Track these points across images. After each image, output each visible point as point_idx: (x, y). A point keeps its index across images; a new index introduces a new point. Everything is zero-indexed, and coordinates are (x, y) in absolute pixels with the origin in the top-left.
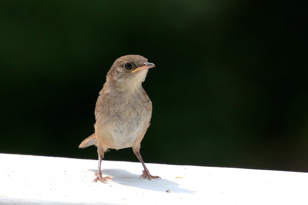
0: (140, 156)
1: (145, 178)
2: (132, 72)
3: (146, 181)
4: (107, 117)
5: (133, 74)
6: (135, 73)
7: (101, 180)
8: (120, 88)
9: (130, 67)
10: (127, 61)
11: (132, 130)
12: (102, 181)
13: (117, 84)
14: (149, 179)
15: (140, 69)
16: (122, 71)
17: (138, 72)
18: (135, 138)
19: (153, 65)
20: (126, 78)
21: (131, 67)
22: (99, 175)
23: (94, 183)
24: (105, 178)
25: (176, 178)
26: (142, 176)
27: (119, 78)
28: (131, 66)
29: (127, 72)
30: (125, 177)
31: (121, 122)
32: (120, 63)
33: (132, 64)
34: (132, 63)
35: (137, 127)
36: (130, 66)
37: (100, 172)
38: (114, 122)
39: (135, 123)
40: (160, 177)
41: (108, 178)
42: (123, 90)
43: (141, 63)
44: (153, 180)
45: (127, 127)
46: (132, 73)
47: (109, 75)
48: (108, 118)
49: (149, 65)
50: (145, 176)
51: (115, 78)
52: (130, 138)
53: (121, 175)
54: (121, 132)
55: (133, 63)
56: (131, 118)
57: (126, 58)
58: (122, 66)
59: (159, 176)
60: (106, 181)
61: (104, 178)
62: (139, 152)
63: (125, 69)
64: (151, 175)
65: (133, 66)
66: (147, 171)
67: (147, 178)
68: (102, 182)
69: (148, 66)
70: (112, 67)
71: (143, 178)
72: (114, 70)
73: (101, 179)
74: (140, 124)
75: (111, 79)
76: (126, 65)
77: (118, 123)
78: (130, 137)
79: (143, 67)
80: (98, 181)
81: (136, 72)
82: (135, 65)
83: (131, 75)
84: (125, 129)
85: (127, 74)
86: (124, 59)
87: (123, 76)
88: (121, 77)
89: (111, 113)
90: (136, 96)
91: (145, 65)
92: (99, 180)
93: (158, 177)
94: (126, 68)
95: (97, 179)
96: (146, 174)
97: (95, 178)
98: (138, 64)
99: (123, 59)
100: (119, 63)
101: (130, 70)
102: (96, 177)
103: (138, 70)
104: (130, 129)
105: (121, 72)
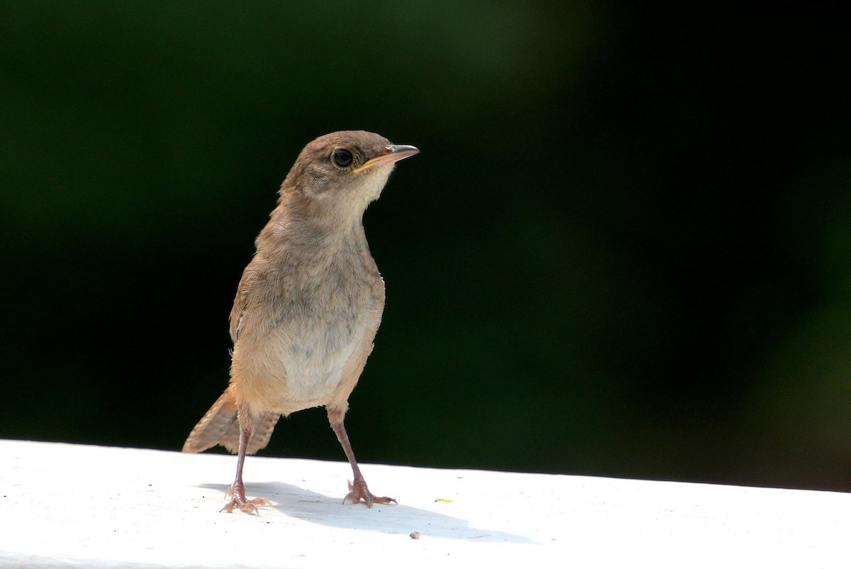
0: (347, 438)
1: (357, 501)
2: (356, 171)
3: (360, 509)
4: (275, 311)
5: (358, 176)
6: (361, 174)
7: (243, 506)
8: (318, 216)
9: (346, 160)
10: (339, 145)
11: (335, 347)
12: (246, 509)
13: (312, 208)
14: (364, 503)
15: (375, 164)
16: (327, 172)
17: (370, 170)
18: (338, 376)
19: (411, 150)
20: (340, 188)
21: (350, 159)
22: (238, 495)
23: (225, 515)
24: (254, 501)
25: (436, 501)
26: (350, 496)
27: (320, 192)
28: (351, 156)
29: (340, 174)
30: (304, 499)
31: (310, 322)
32: (322, 153)
33: (352, 153)
34: (352, 149)
35: (349, 341)
36: (345, 158)
37: (241, 487)
38: (293, 321)
39: (342, 326)
40: (394, 501)
41: (261, 502)
42: (325, 222)
43: (378, 148)
44: (375, 505)
45: (323, 335)
46: (354, 176)
47: (288, 187)
48: (278, 313)
49: (400, 151)
50: (357, 496)
51: (308, 192)
52: (329, 374)
53: (295, 495)
54: (308, 354)
55: (355, 149)
56: (333, 312)
57: (336, 138)
58: (328, 159)
59: (393, 498)
60: (256, 510)
61: (250, 502)
62: (343, 427)
63: (335, 165)
64: (371, 495)
65: (355, 155)
66: (362, 483)
67: (363, 502)
68: (244, 511)
69: (398, 154)
70: (296, 165)
71: (351, 501)
72: (302, 172)
73: (243, 504)
74: (356, 332)
75: (297, 194)
76: (336, 155)
77: (303, 327)
78: (330, 369)
79: (384, 157)
80: (234, 511)
81: (365, 172)
82: (362, 153)
83: (354, 180)
84: (319, 343)
85: (342, 179)
86: (331, 140)
87: (331, 185)
88: (325, 188)
89: (287, 295)
90: (352, 243)
91: (389, 152)
92: (238, 507)
93: (389, 500)
94: (338, 164)
95: (234, 505)
96: (359, 491)
97: (228, 502)
98: (369, 151)
99: (328, 140)
100: (316, 151)
101: (348, 169)
102: (229, 499)
103: (371, 165)
104: (331, 346)
105: (325, 175)
